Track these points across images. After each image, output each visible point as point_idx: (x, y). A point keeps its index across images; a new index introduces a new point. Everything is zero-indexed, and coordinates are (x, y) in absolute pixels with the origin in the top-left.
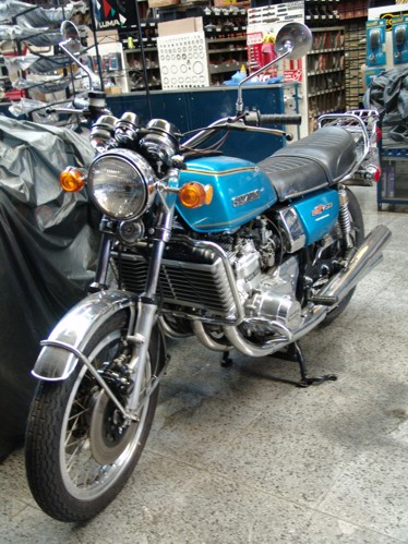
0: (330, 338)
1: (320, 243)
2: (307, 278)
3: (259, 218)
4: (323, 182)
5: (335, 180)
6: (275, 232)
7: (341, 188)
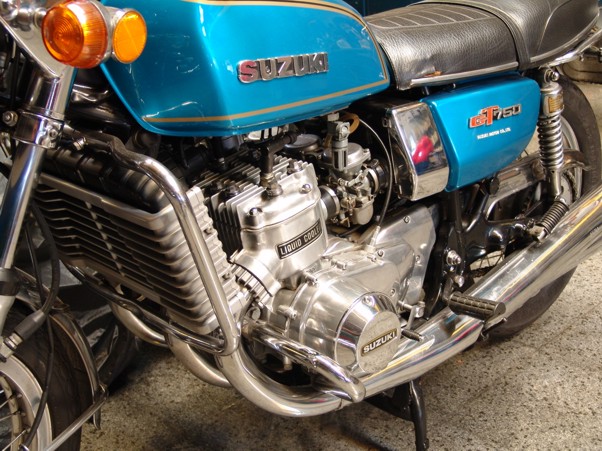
0: (504, 367)
1: (488, 186)
2: (452, 255)
3: (333, 118)
4: (506, 59)
5: (534, 59)
6: (377, 153)
7: (550, 78)
